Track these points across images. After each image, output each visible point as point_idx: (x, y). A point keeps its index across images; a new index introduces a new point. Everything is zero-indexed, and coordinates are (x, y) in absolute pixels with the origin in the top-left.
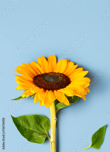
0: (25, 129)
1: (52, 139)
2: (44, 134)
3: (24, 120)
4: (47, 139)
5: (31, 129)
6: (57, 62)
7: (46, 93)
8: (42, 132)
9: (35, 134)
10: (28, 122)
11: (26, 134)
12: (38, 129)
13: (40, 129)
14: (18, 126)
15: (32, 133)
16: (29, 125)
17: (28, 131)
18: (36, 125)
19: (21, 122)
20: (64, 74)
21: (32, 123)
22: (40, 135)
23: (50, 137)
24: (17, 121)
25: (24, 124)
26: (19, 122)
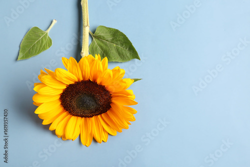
0: (123, 45)
1: (87, 31)
2: (98, 38)
3: (124, 56)
5: (115, 45)
6: (80, 135)
8: (100, 40)
9: (110, 38)
10: (119, 54)
11: (121, 38)
12: (106, 45)
13: (102, 45)
14: (131, 49)
15: (113, 39)
16: (117, 50)
17: (119, 42)
18: (108, 49)
19: (127, 53)
21: (113, 52)
22: (103, 37)
23: (90, 34)
24: (133, 55)
25: (123, 51)
26: (130, 54)
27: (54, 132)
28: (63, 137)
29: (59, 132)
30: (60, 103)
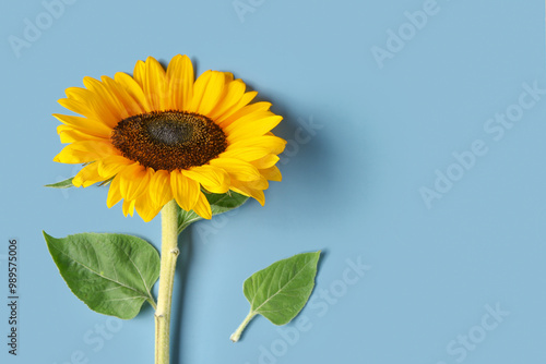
0: (83, 273)
1: (162, 307)
2: (138, 292)
3: (83, 247)
4: (146, 308)
5: (102, 274)
6: (195, 79)
7: (147, 176)
8: (135, 286)
9: (112, 293)
10: (93, 253)
11: (84, 288)
12: (121, 275)
13: (130, 276)
14: (64, 264)
15: (104, 288)
16: (96, 262)
17: (91, 280)
18: (119, 265)
19: (75, 255)
20: (213, 118)
21: (107, 256)
22: (126, 292)
23: (156, 301)
24: (62, 248)
25: (82, 258)
26: (67, 252)
27: (249, 88)
28: (230, 78)
29: (237, 88)
30: (229, 138)
